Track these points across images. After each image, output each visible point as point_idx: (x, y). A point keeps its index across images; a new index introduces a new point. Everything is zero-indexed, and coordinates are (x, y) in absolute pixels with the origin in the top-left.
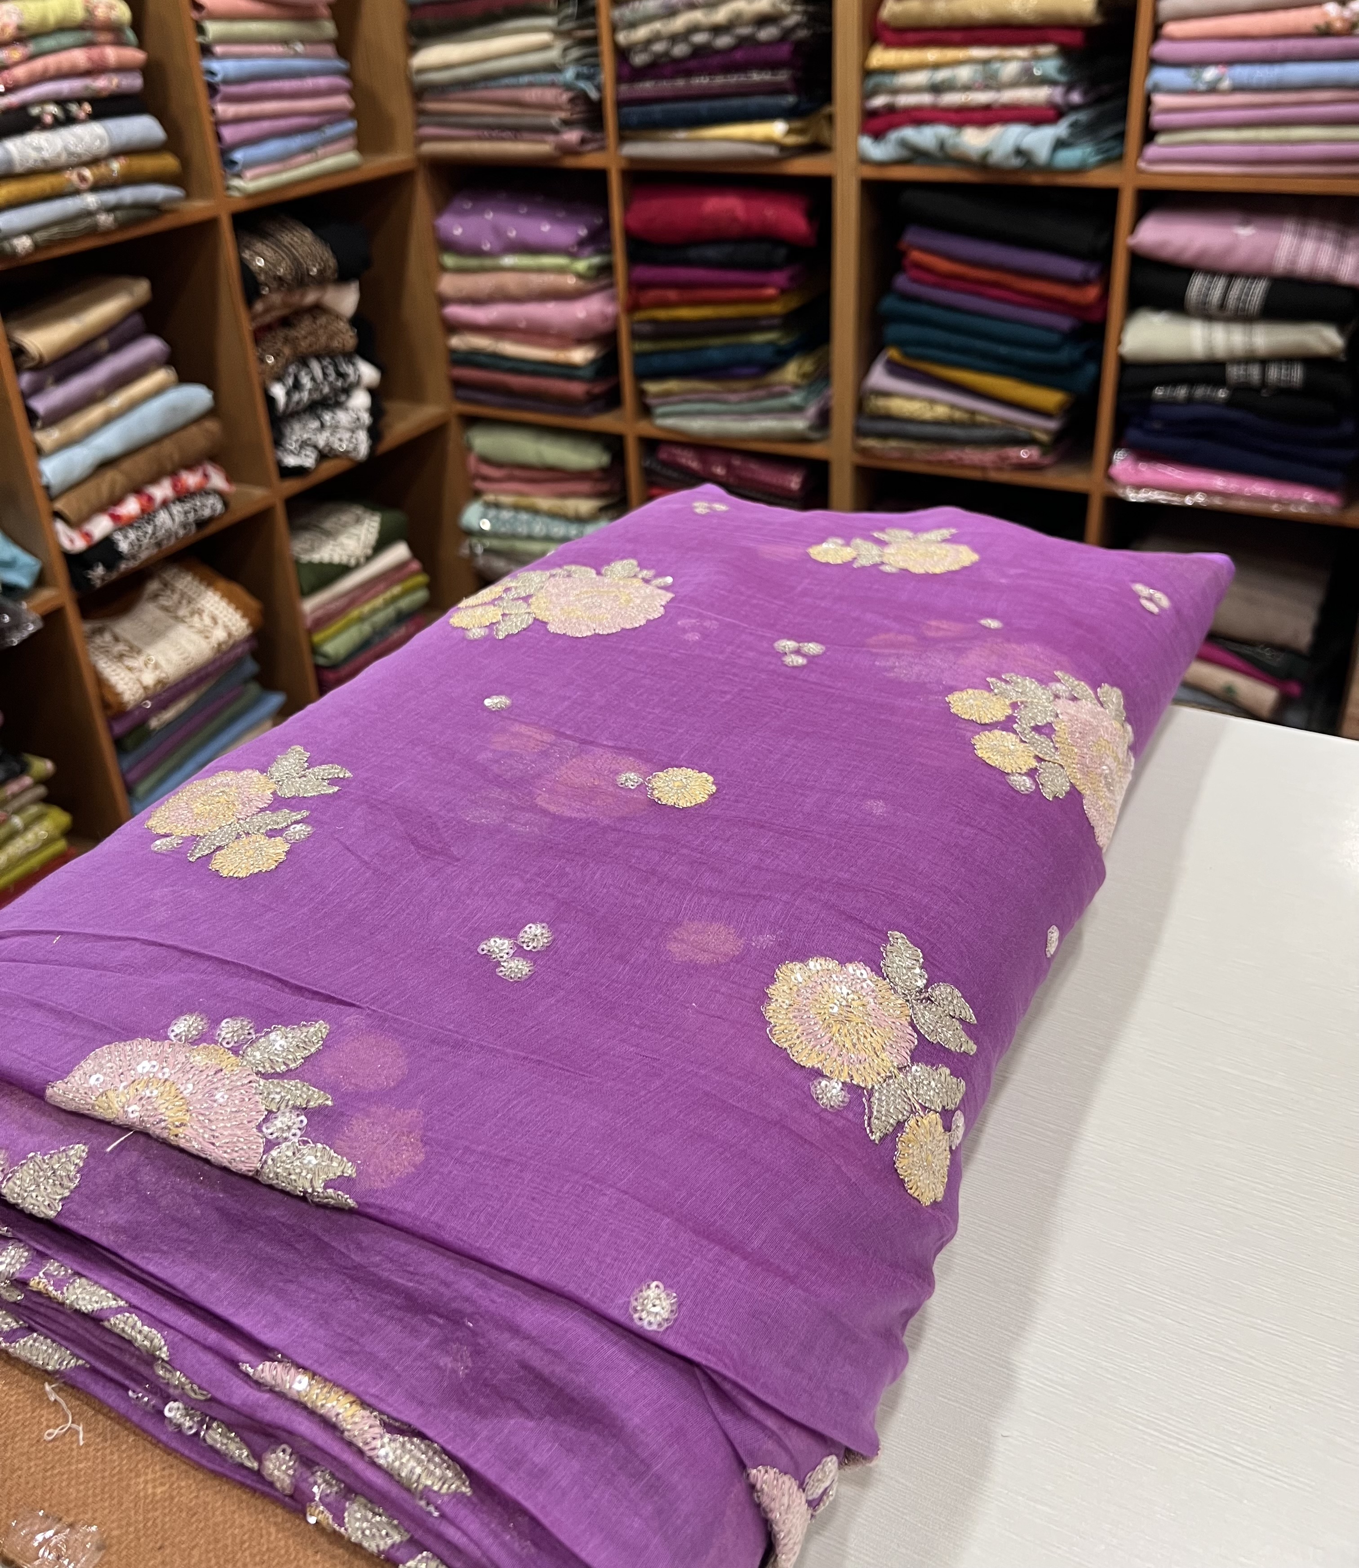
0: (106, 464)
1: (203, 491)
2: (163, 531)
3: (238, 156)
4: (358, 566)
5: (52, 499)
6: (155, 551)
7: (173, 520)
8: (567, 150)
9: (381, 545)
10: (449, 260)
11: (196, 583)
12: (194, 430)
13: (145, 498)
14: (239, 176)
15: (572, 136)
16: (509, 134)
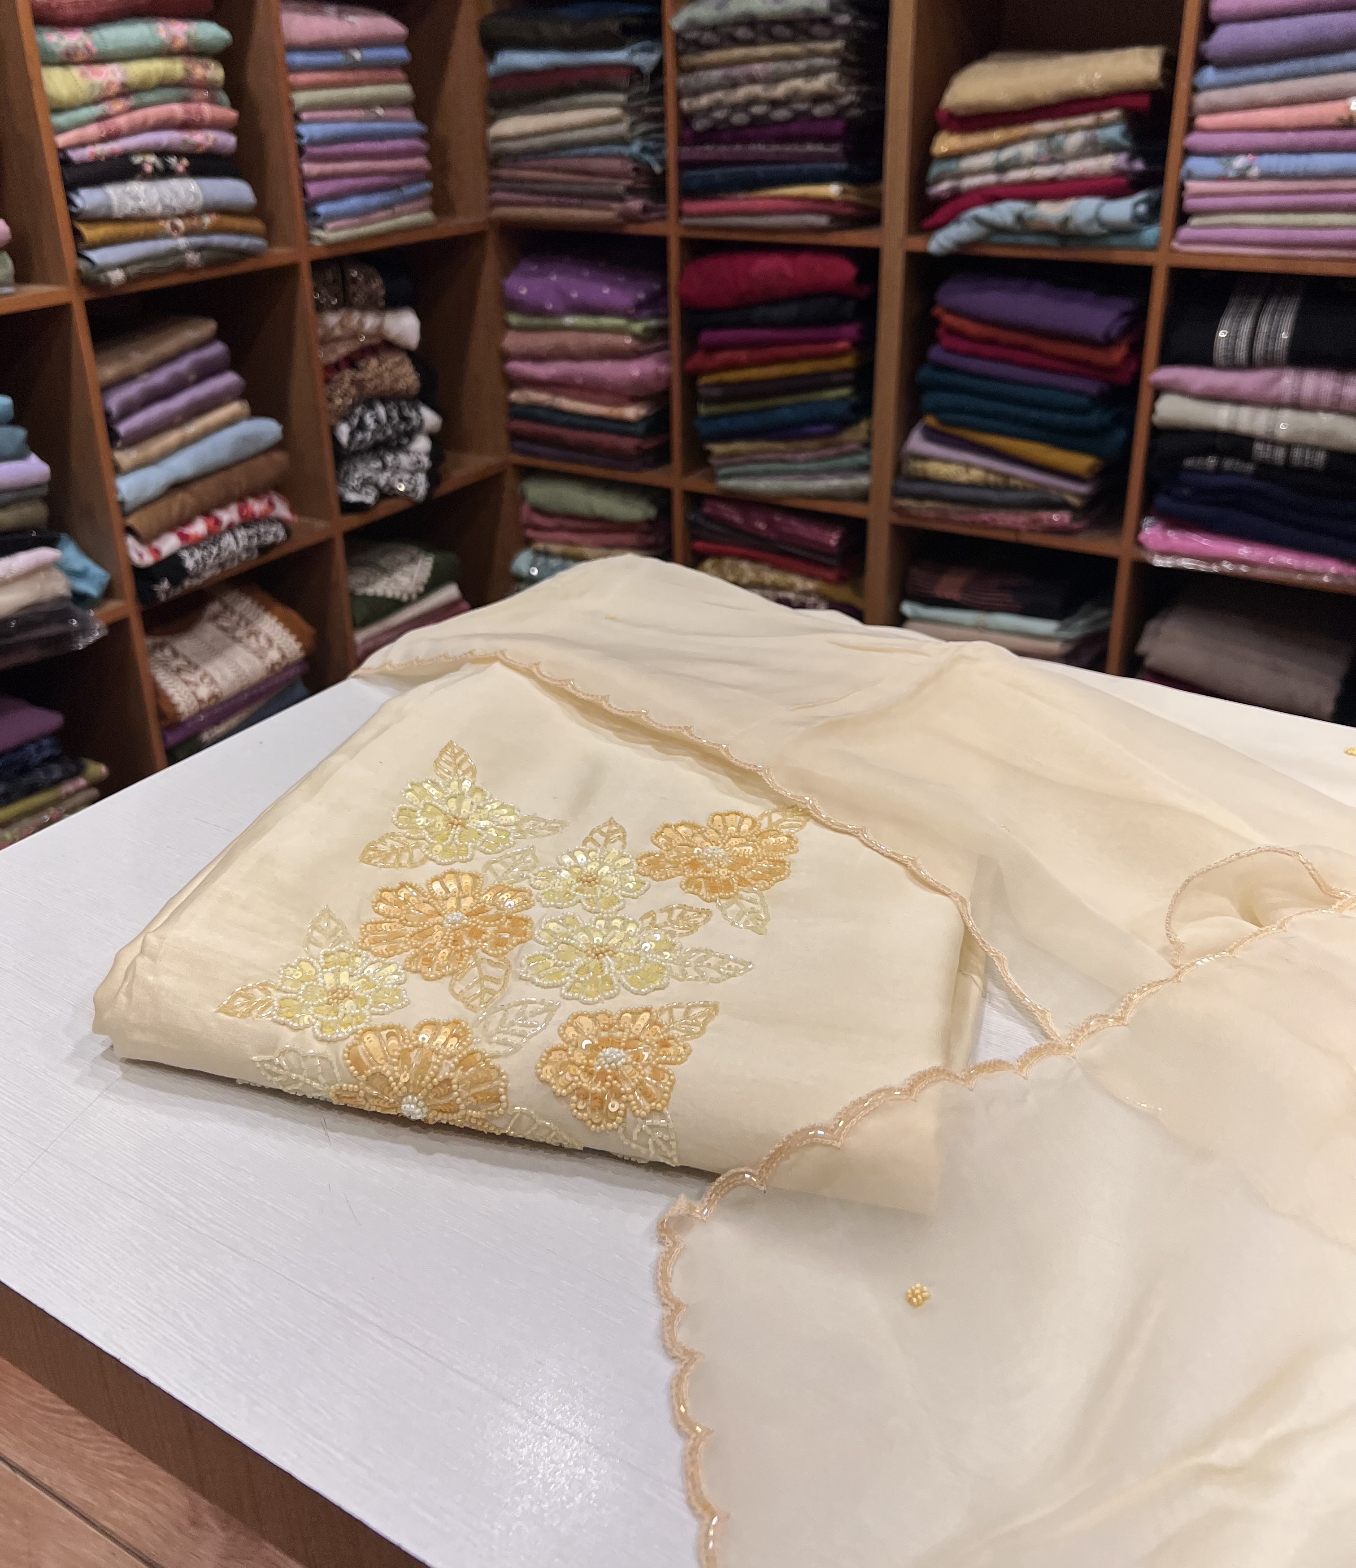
0: (178, 486)
1: (267, 519)
2: (227, 553)
3: (322, 209)
4: (410, 602)
5: (125, 515)
6: (219, 571)
7: (237, 543)
8: (629, 218)
9: (433, 585)
10: (514, 319)
11: (254, 607)
12: (263, 459)
13: (212, 522)
14: (321, 227)
15: (635, 204)
16: (575, 201)
